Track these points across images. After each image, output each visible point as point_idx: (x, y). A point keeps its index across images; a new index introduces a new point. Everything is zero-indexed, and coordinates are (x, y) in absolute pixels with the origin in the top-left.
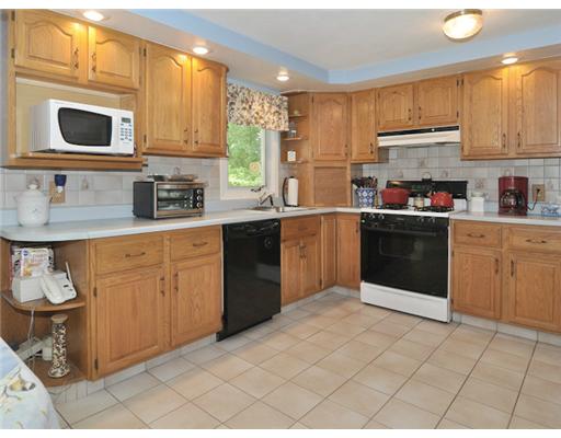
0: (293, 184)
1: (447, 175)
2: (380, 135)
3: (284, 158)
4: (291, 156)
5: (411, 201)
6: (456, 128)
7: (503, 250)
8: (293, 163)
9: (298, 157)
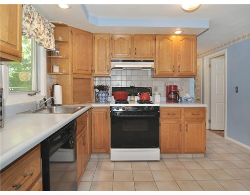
0: (58, 89)
1: (141, 84)
2: (112, 61)
3: (50, 70)
4: (56, 69)
5: (129, 98)
6: (152, 61)
7: (181, 120)
8: (57, 74)
9: (60, 70)
